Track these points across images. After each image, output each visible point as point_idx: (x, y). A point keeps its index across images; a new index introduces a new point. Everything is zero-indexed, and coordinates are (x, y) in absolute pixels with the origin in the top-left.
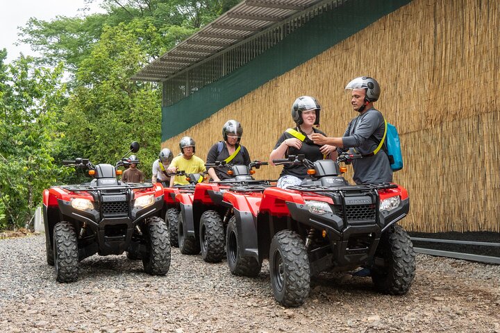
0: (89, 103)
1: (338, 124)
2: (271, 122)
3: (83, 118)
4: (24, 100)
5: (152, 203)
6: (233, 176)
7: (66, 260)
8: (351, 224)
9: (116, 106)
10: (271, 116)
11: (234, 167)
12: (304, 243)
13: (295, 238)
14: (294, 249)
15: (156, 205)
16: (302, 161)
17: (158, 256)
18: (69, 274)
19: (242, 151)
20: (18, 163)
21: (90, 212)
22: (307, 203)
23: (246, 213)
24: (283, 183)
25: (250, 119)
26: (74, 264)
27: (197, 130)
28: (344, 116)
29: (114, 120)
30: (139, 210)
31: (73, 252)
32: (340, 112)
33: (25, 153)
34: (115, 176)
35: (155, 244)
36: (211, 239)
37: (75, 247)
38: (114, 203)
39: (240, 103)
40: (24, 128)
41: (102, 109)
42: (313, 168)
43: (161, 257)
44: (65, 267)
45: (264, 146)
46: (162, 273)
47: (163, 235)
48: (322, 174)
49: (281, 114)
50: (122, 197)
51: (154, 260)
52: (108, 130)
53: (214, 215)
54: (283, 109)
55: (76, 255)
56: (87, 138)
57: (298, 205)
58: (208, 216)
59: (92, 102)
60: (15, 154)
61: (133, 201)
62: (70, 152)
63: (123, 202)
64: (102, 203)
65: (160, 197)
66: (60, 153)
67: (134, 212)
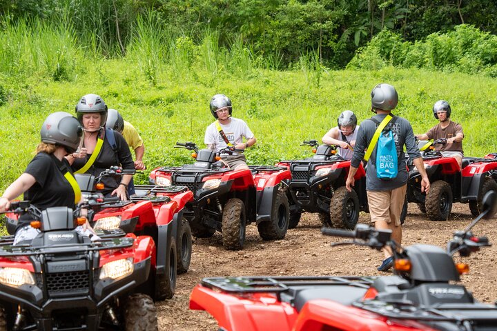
8: (54, 298)
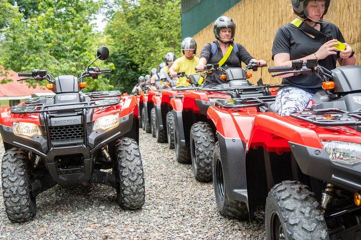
0: (130, 14)
1: (344, 17)
2: (272, 19)
3: (126, 26)
4: (70, 13)
5: (117, 124)
6: (226, 81)
7: (13, 199)
9: (151, 16)
10: (272, 14)
11: (228, 71)
12: (319, 199)
13: (306, 199)
14: (304, 220)
15: (121, 127)
16: (313, 68)
17: (128, 189)
18: (18, 214)
19: (236, 50)
20: (68, 65)
21: (36, 140)
22: (326, 145)
23: (234, 140)
24: (283, 100)
25: (252, 18)
26: (23, 203)
27: (208, 32)
28: (351, 8)
29: (149, 27)
30: (100, 134)
31: (21, 189)
32: (347, 4)
33: (74, 56)
34: (76, 89)
35: (124, 174)
36: (200, 157)
37: (23, 182)
38: (67, 127)
39: (243, 4)
40: (72, 36)
41: (140, 19)
42: (331, 79)
43: (132, 190)
44: (12, 207)
45: (265, 44)
46: (136, 208)
47: (133, 163)
48: (346, 88)
49: (282, 11)
50: (76, 120)
51: (123, 193)
52: (145, 35)
53: (204, 128)
54: (283, 6)
55: (24, 192)
56: (130, 42)
57: (311, 150)
58: (196, 129)
59: (133, 13)
60: (65, 57)
61: (91, 123)
62: (120, 53)
63: (77, 126)
64: (51, 128)
65: (127, 117)
66: (113, 54)
67: (92, 137)
